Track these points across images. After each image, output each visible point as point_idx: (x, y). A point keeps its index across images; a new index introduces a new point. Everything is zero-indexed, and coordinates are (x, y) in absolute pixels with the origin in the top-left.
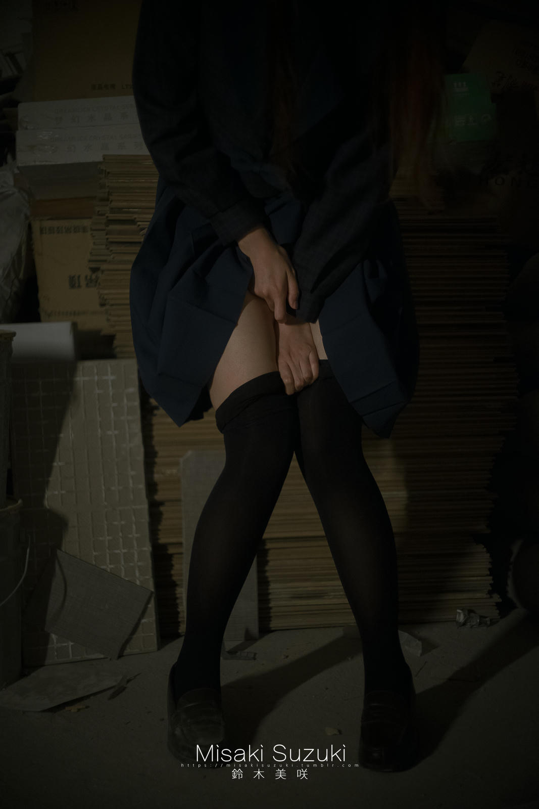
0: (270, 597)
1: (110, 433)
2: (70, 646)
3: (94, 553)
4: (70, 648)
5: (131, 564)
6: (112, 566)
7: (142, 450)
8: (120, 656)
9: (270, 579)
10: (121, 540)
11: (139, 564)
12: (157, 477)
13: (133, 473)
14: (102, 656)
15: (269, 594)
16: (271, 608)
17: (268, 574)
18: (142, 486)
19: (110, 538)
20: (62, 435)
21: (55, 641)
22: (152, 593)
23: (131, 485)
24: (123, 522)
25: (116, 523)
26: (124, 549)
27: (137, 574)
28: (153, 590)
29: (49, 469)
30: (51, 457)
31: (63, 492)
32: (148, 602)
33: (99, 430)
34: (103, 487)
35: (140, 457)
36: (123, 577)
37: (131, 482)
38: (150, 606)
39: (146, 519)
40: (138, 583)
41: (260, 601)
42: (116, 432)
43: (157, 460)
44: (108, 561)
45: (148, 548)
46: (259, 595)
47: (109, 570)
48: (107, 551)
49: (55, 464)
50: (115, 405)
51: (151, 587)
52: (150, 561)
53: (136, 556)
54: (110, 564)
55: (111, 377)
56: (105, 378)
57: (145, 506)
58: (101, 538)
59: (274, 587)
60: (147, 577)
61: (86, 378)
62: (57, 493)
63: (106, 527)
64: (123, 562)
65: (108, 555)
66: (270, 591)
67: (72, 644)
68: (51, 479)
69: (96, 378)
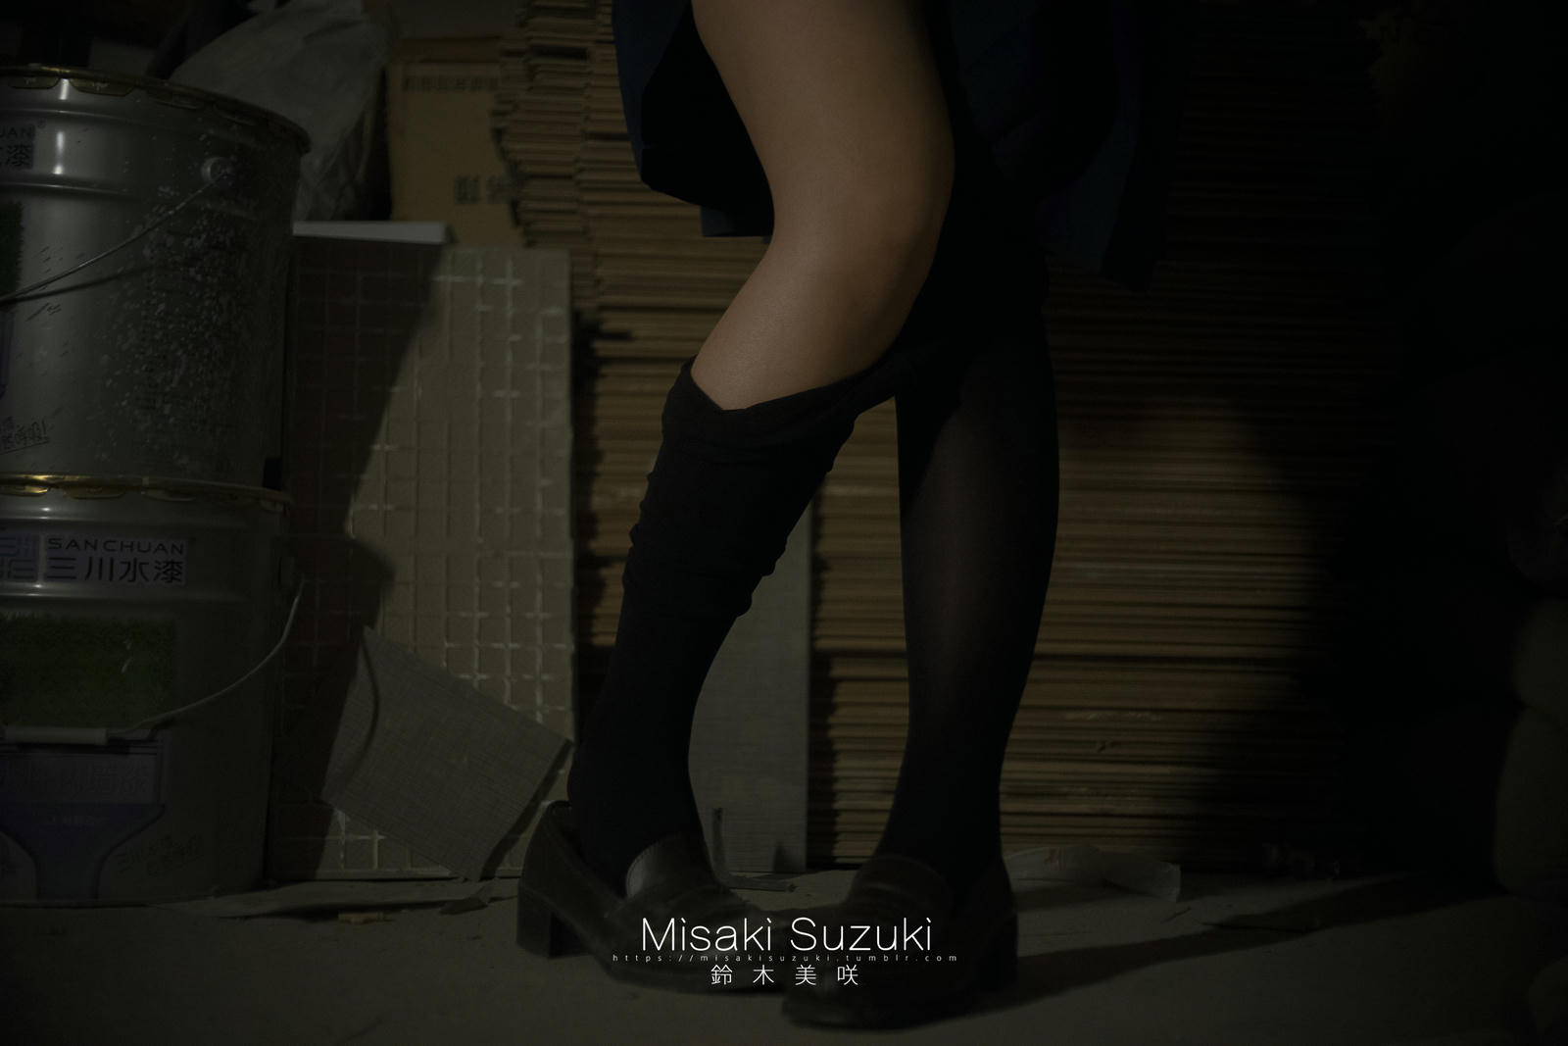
0: (838, 786)
1: (499, 394)
2: (376, 841)
3: (447, 645)
4: (376, 845)
5: (527, 677)
6: (484, 677)
7: (568, 436)
8: (486, 876)
9: (838, 746)
10: (508, 621)
11: (545, 677)
12: (598, 502)
13: (545, 482)
14: (446, 873)
15: (835, 780)
16: (836, 813)
17: (833, 733)
18: (563, 512)
19: (484, 614)
20: (396, 389)
21: (343, 828)
22: (568, 744)
23: (539, 507)
24: (515, 585)
25: (499, 584)
26: (513, 641)
27: (539, 700)
28: (571, 736)
29: (363, 457)
30: (370, 431)
31: (389, 507)
32: (559, 763)
33: (478, 387)
34: (477, 506)
35: (564, 451)
36: (506, 702)
37: (539, 499)
38: (562, 772)
39: (565, 582)
40: (539, 718)
41: (812, 795)
42: (515, 394)
43: (600, 468)
44: (476, 665)
45: (566, 646)
46: (812, 781)
47: (476, 685)
48: (477, 642)
49: (377, 447)
50: (516, 338)
51: (569, 733)
52: (569, 674)
53: (539, 660)
54: (480, 671)
55: (511, 282)
56: (499, 281)
57: (567, 555)
58: (463, 614)
59: (844, 766)
60: (561, 708)
61: (458, 279)
62: (374, 507)
63: (477, 590)
64: (508, 672)
65: (477, 651)
66: (837, 774)
67: (381, 837)
68: (366, 477)
69: (480, 280)
